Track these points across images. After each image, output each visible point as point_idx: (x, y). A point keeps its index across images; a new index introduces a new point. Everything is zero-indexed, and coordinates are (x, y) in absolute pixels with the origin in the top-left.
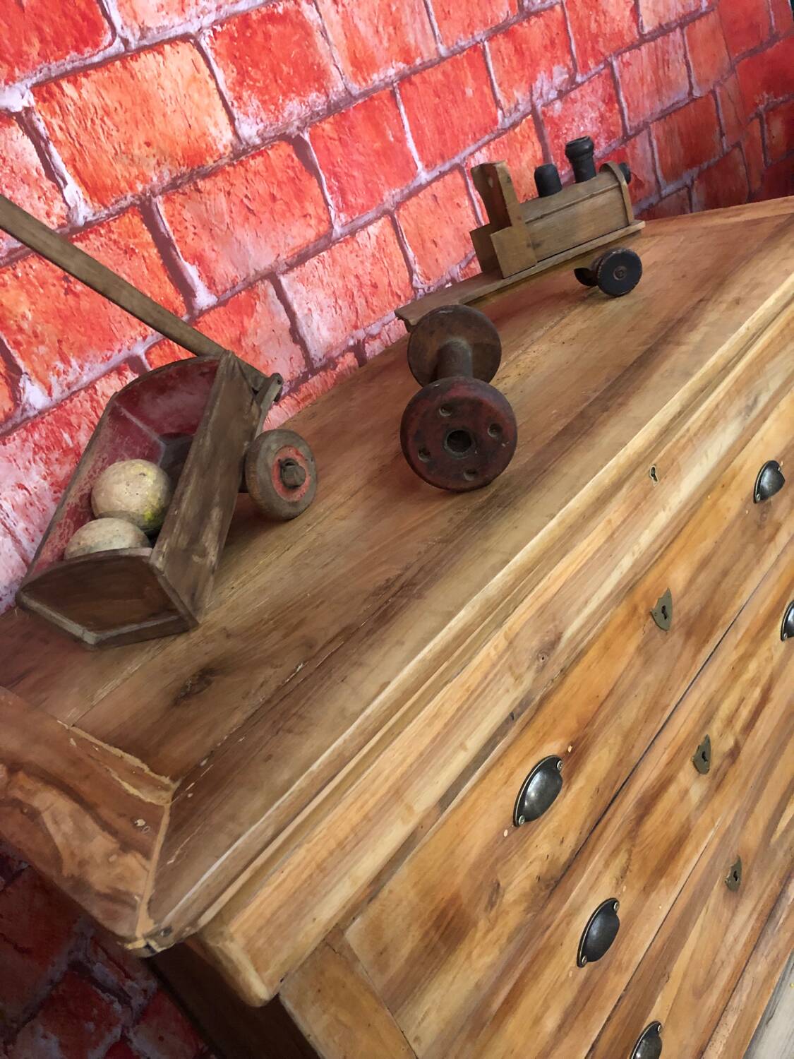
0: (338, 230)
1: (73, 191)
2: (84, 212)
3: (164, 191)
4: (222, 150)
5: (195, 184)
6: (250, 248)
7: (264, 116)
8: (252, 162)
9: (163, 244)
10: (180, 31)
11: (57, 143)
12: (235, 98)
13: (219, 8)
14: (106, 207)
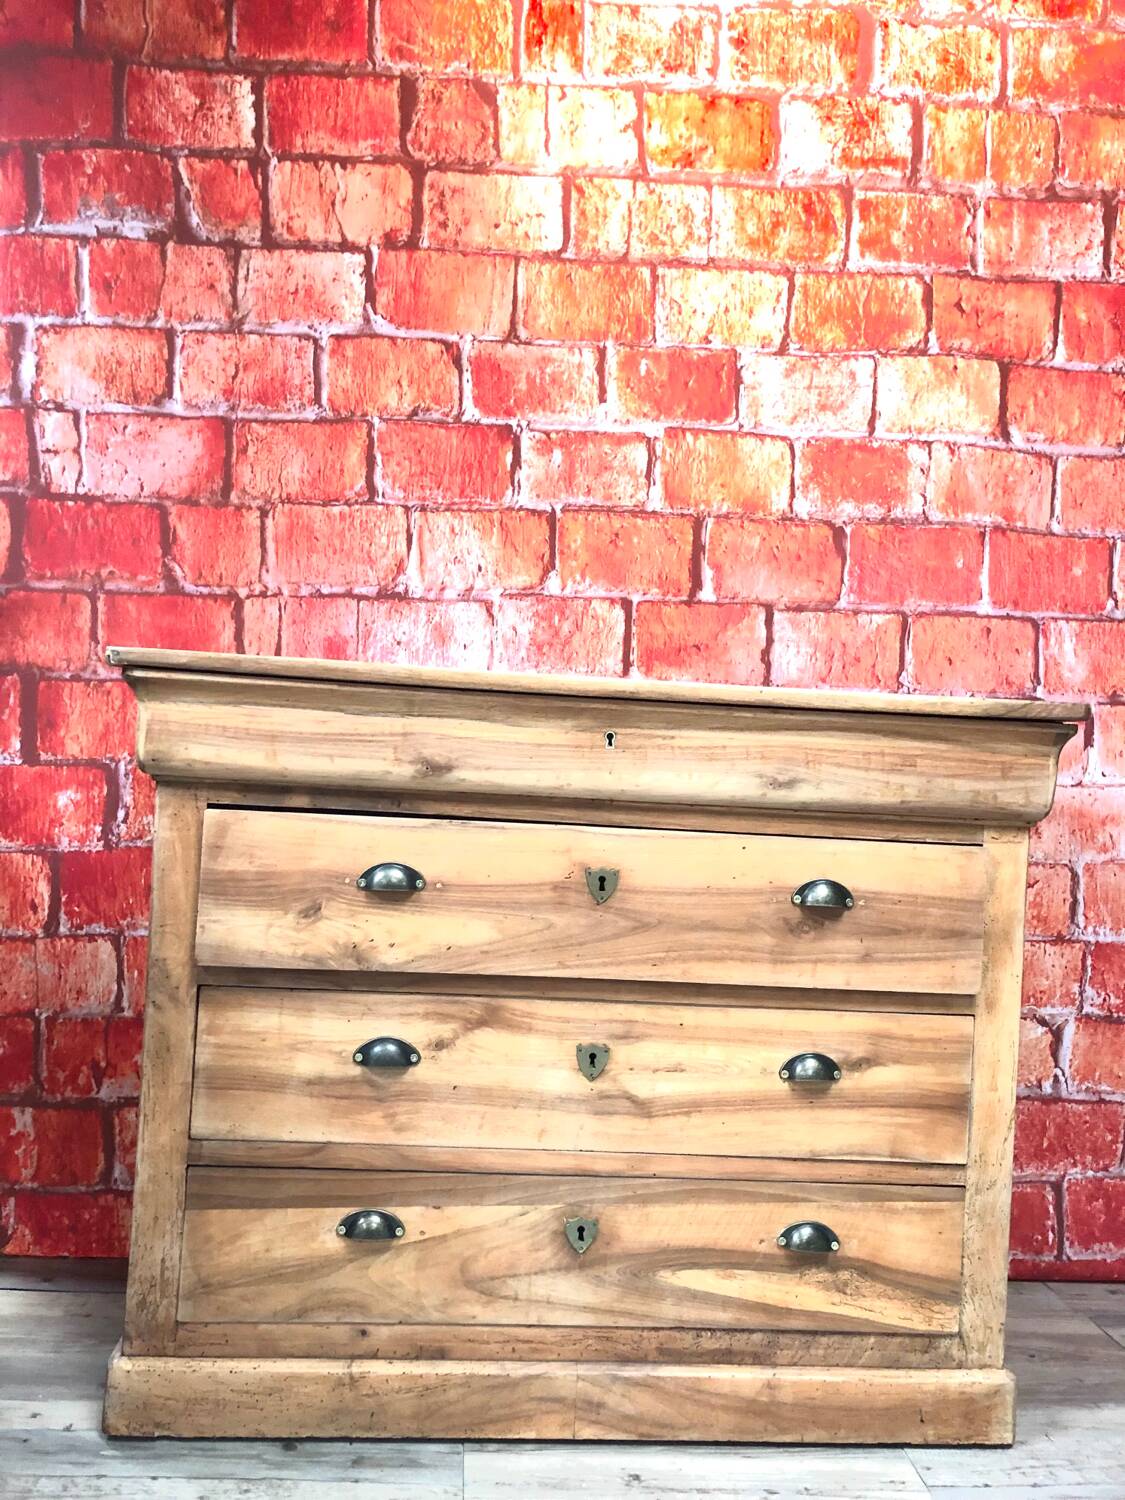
0: (842, 604)
1: (657, 491)
2: (656, 504)
3: (718, 517)
4: (774, 510)
5: (743, 522)
6: (761, 580)
7: (819, 505)
8: (793, 528)
9: (698, 548)
10: (782, 433)
11: (664, 462)
12: (803, 486)
13: (820, 430)
14: (672, 508)
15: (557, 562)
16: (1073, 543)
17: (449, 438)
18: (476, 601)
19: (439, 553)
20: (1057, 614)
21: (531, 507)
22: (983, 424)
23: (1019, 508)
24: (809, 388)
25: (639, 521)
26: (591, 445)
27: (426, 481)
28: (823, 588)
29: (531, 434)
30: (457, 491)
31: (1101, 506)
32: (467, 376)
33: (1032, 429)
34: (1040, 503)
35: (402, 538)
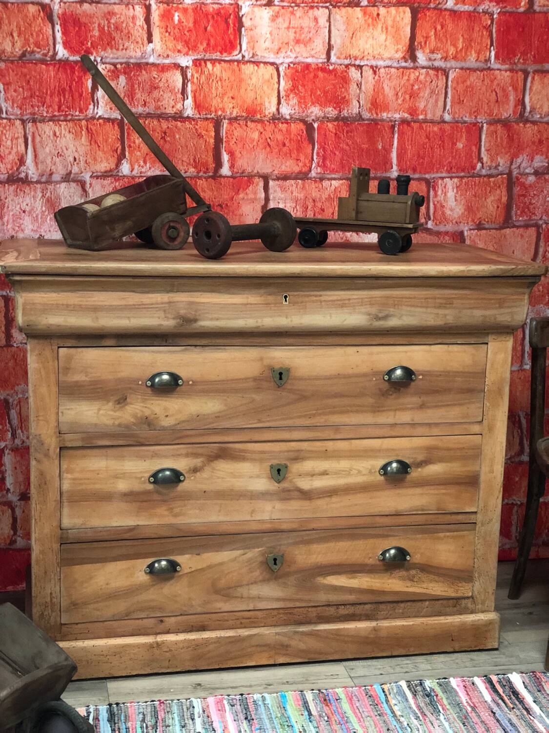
0: (313, 174)
1: (189, 102)
2: (189, 112)
3: (230, 119)
4: (267, 113)
5: (247, 122)
6: (261, 160)
7: (297, 109)
8: (280, 125)
9: (218, 140)
10: (271, 60)
11: (193, 83)
12: (286, 96)
13: (296, 57)
14: (200, 114)
15: (127, 154)
16: (457, 127)
17: (48, 71)
18: (74, 181)
19: (47, 150)
20: (444, 175)
21: (106, 116)
22: (397, 52)
23: (422, 105)
24: (288, 28)
25: (179, 124)
26: (144, 72)
27: (35, 101)
28: (300, 164)
29: (103, 66)
30: (56, 107)
31: (475, 101)
32: (58, 27)
33: (432, 52)
34: (437, 101)
35: (21, 141)
